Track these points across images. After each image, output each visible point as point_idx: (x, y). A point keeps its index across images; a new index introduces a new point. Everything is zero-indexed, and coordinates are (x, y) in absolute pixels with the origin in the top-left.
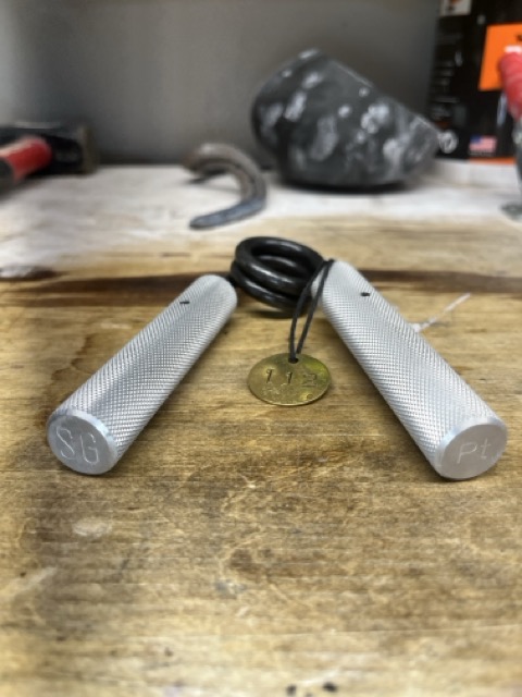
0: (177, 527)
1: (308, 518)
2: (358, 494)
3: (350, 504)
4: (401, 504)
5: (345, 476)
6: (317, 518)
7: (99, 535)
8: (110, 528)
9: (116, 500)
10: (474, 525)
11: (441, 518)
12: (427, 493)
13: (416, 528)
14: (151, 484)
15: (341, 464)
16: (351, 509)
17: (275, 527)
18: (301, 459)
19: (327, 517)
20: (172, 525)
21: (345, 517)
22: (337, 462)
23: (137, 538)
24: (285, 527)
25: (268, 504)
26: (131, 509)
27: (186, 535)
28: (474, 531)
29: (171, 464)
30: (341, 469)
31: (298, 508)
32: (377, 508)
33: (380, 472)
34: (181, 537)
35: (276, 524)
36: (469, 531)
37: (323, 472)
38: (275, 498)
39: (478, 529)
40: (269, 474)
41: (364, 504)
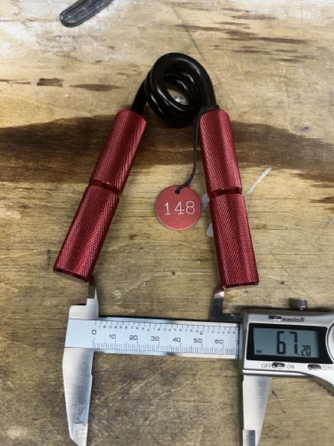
0: (59, 434)
1: (123, 427)
2: (152, 407)
3: (147, 416)
4: (172, 415)
5: (147, 392)
6: (128, 427)
7: (20, 439)
8: (25, 434)
9: (26, 413)
10: (204, 432)
11: (189, 427)
12: (187, 407)
13: (175, 434)
14: (43, 399)
15: (146, 381)
16: (146, 419)
17: (106, 434)
18: (125, 376)
19: (133, 425)
20: (55, 432)
21: (142, 426)
22: (144, 379)
23: (39, 441)
24: (112, 434)
25: (104, 416)
26: (34, 420)
27: (63, 440)
28: (203, 436)
29: (54, 381)
30: (146, 385)
31: (119, 418)
32: (159, 418)
33: (166, 388)
34: (60, 441)
35: (107, 431)
36: (200, 436)
37: (136, 388)
38: (108, 411)
39: (205, 435)
40: (107, 391)
41: (153, 416)
